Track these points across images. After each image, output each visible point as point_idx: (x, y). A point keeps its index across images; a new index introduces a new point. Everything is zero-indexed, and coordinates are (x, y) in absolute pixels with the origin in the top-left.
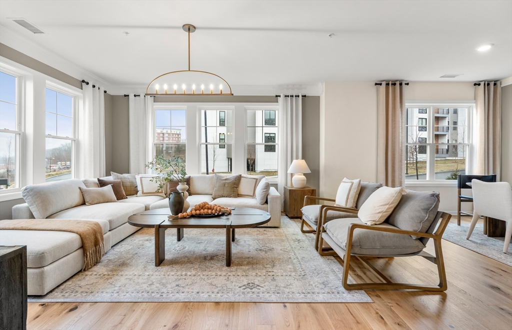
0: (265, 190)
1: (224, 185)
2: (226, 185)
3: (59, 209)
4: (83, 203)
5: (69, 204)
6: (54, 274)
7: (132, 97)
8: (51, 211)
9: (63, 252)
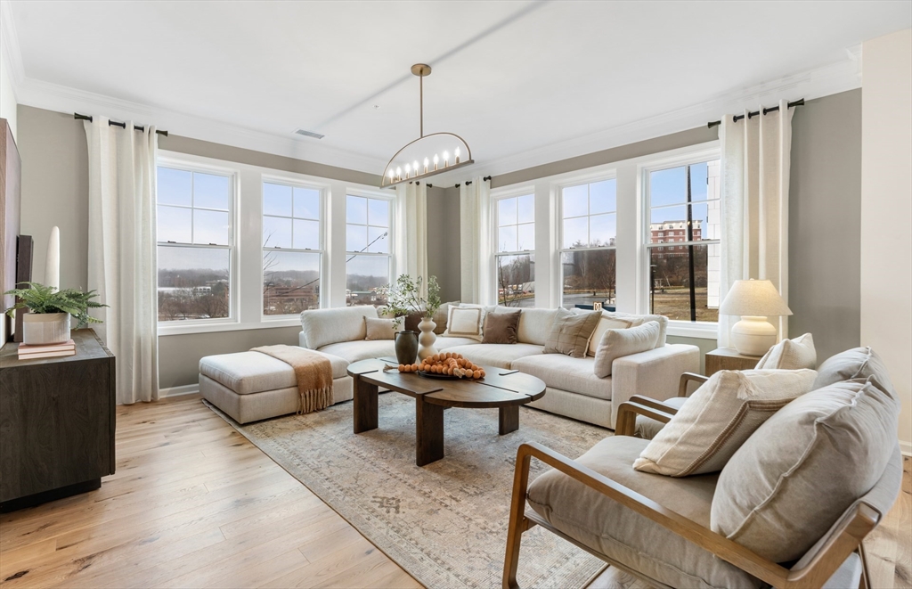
0: (605, 347)
1: (561, 330)
2: (564, 331)
3: (331, 340)
4: (363, 337)
5: (345, 335)
6: (253, 405)
7: (463, 186)
8: (319, 342)
9: (264, 385)
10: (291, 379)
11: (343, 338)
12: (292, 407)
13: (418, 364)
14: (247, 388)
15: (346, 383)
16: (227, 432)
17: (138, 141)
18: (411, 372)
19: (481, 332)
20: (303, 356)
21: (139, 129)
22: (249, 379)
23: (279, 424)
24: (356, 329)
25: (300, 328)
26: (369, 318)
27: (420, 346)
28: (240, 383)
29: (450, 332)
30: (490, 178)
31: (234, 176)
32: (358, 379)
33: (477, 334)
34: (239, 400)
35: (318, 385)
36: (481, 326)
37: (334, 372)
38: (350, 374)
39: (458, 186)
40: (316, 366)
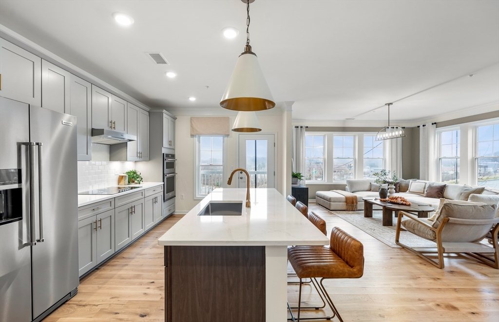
3: (357, 190)
4: (370, 190)
5: (363, 189)
6: (334, 205)
7: (421, 127)
8: (353, 190)
9: (337, 200)
10: (344, 200)
11: (362, 190)
12: (345, 208)
13: (387, 199)
14: (332, 200)
15: (362, 204)
16: (327, 211)
17: (301, 130)
18: (384, 201)
19: (425, 192)
20: (348, 194)
21: (301, 127)
22: (333, 198)
23: (341, 212)
24: (367, 187)
25: (346, 185)
26: (373, 183)
27: (388, 194)
28: (330, 199)
29: (409, 191)
30: (435, 123)
31: (324, 136)
32: (366, 201)
33: (423, 193)
34: (330, 204)
35: (353, 203)
36: (426, 190)
37: (358, 200)
38: (363, 200)
39: (419, 127)
40: (352, 197)
